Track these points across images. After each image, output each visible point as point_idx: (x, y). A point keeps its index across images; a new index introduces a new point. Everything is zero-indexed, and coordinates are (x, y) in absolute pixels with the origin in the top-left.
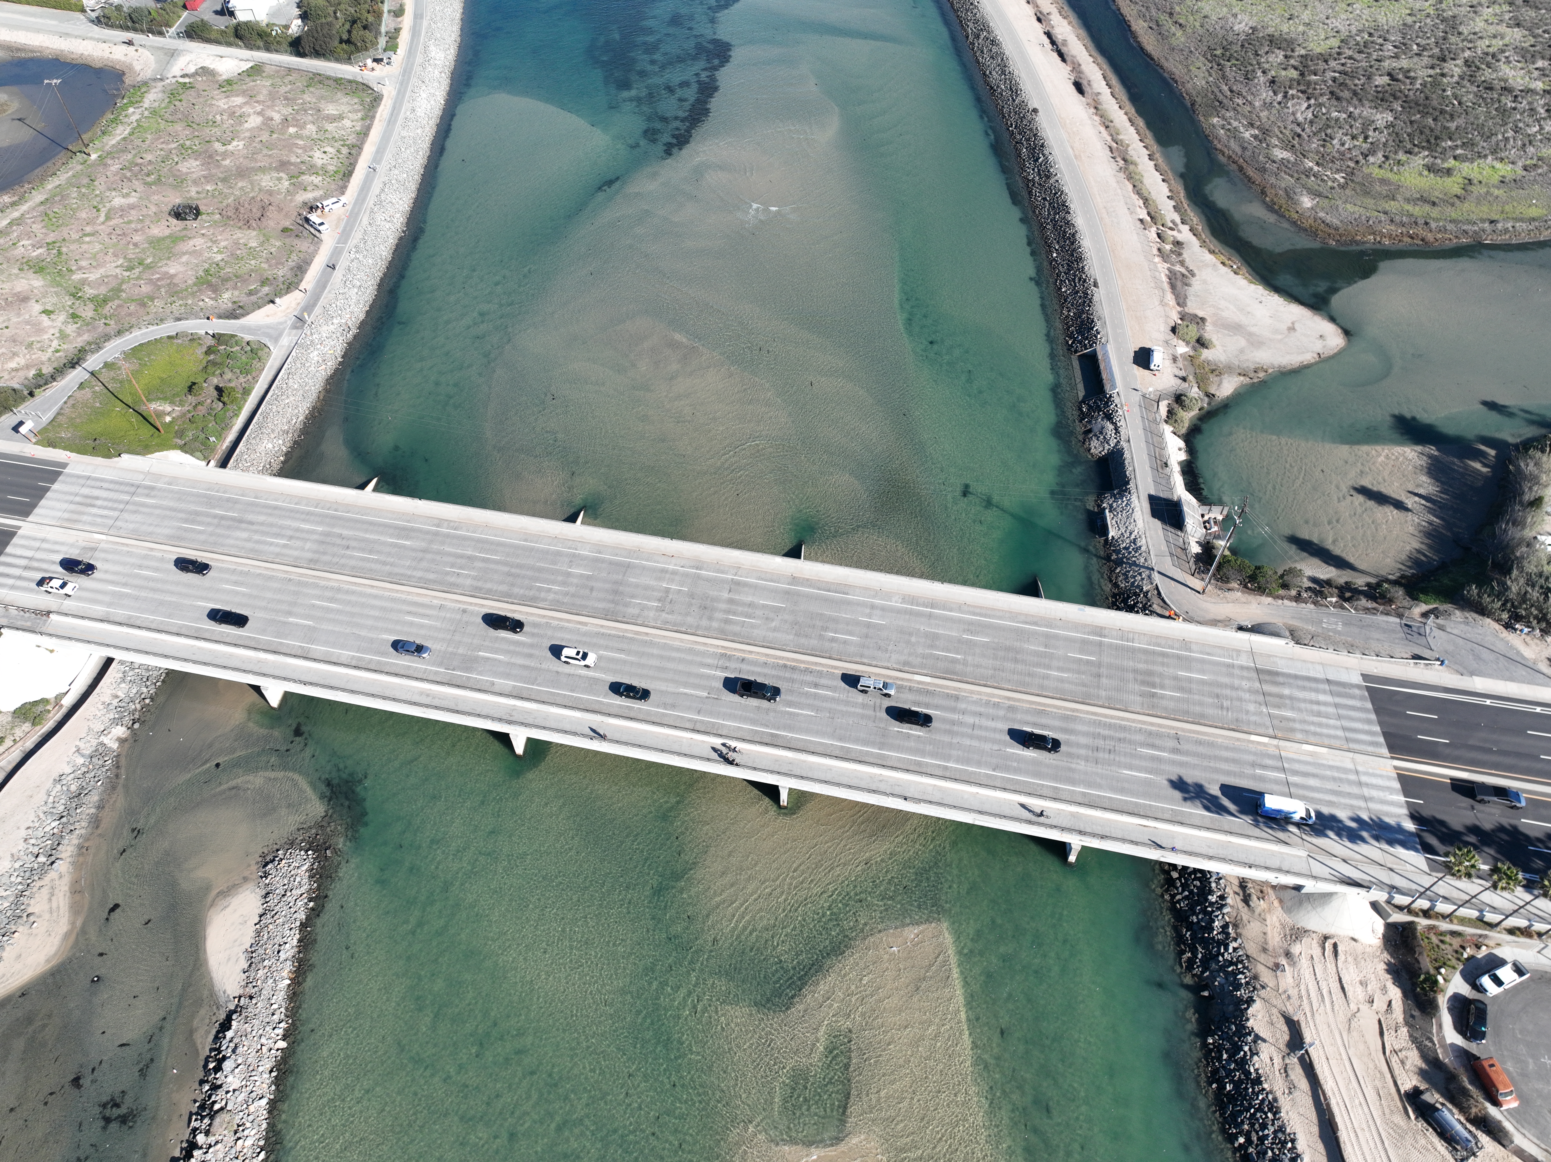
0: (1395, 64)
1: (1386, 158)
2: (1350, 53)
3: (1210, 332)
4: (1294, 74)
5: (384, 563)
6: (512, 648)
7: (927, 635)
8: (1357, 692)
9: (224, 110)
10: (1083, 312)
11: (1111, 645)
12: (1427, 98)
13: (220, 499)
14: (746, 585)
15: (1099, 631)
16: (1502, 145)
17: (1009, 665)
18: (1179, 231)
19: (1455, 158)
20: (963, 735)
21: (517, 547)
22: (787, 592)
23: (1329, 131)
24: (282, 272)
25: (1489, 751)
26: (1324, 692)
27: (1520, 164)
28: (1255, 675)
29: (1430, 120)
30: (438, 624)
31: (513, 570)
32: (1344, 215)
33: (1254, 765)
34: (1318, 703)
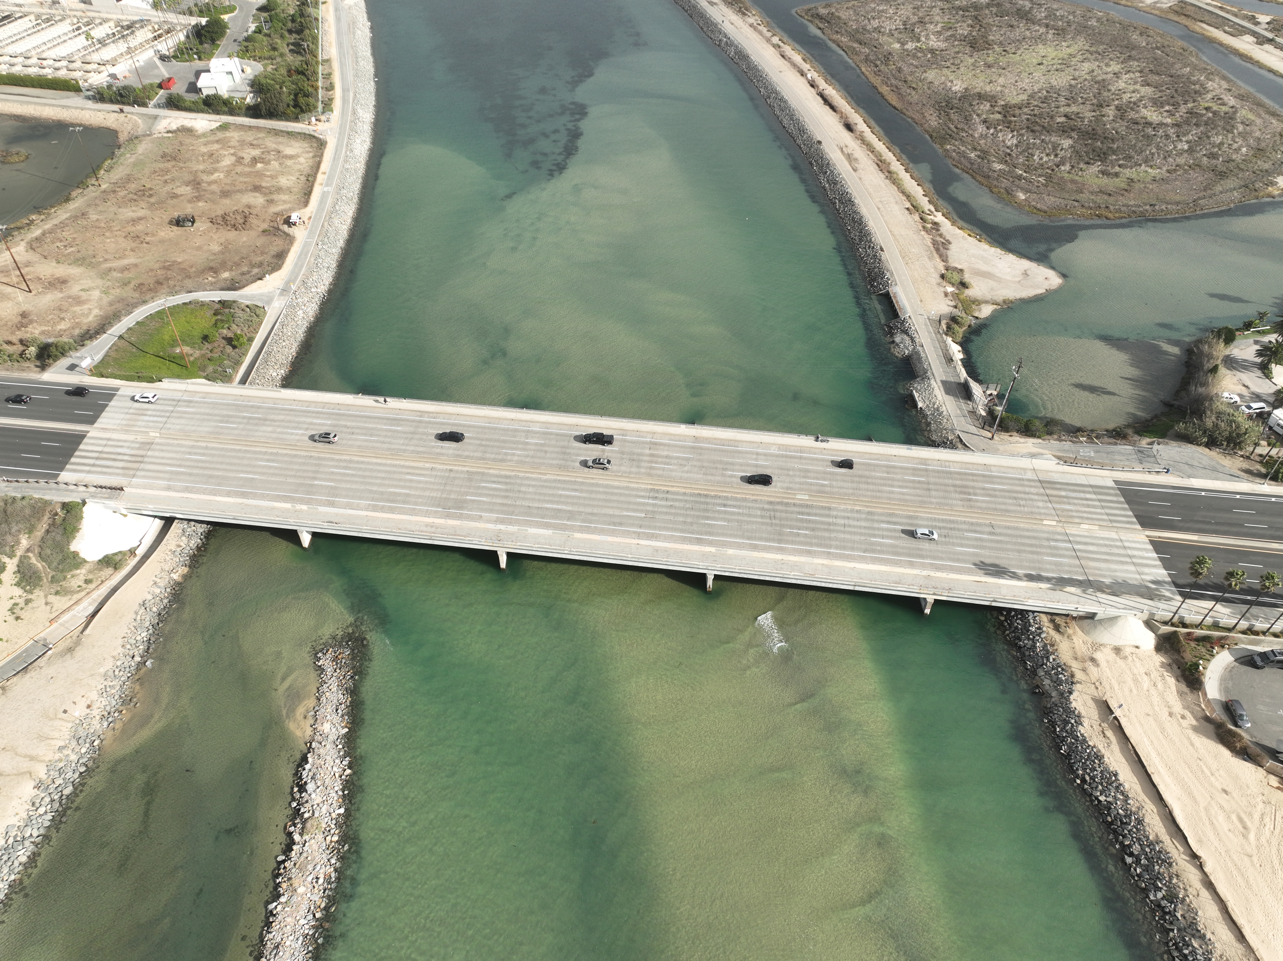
0: (1068, 109)
1: (1073, 167)
2: (1036, 103)
3: (967, 278)
4: (999, 116)
5: (383, 442)
6: (492, 492)
7: (800, 470)
8: (1112, 491)
9: (205, 153)
10: (875, 268)
11: (934, 471)
12: (1093, 130)
13: (246, 406)
14: (661, 444)
15: (924, 461)
16: (1150, 157)
17: (863, 486)
18: (935, 216)
19: (1120, 166)
20: (838, 531)
21: (484, 428)
22: (693, 448)
23: (1030, 151)
24: (267, 258)
25: (1210, 523)
26: (1089, 493)
27: (1165, 169)
28: (1039, 484)
29: (1099, 143)
30: (432, 480)
31: (484, 443)
32: (1049, 203)
33: (1048, 539)
34: (1087, 499)
